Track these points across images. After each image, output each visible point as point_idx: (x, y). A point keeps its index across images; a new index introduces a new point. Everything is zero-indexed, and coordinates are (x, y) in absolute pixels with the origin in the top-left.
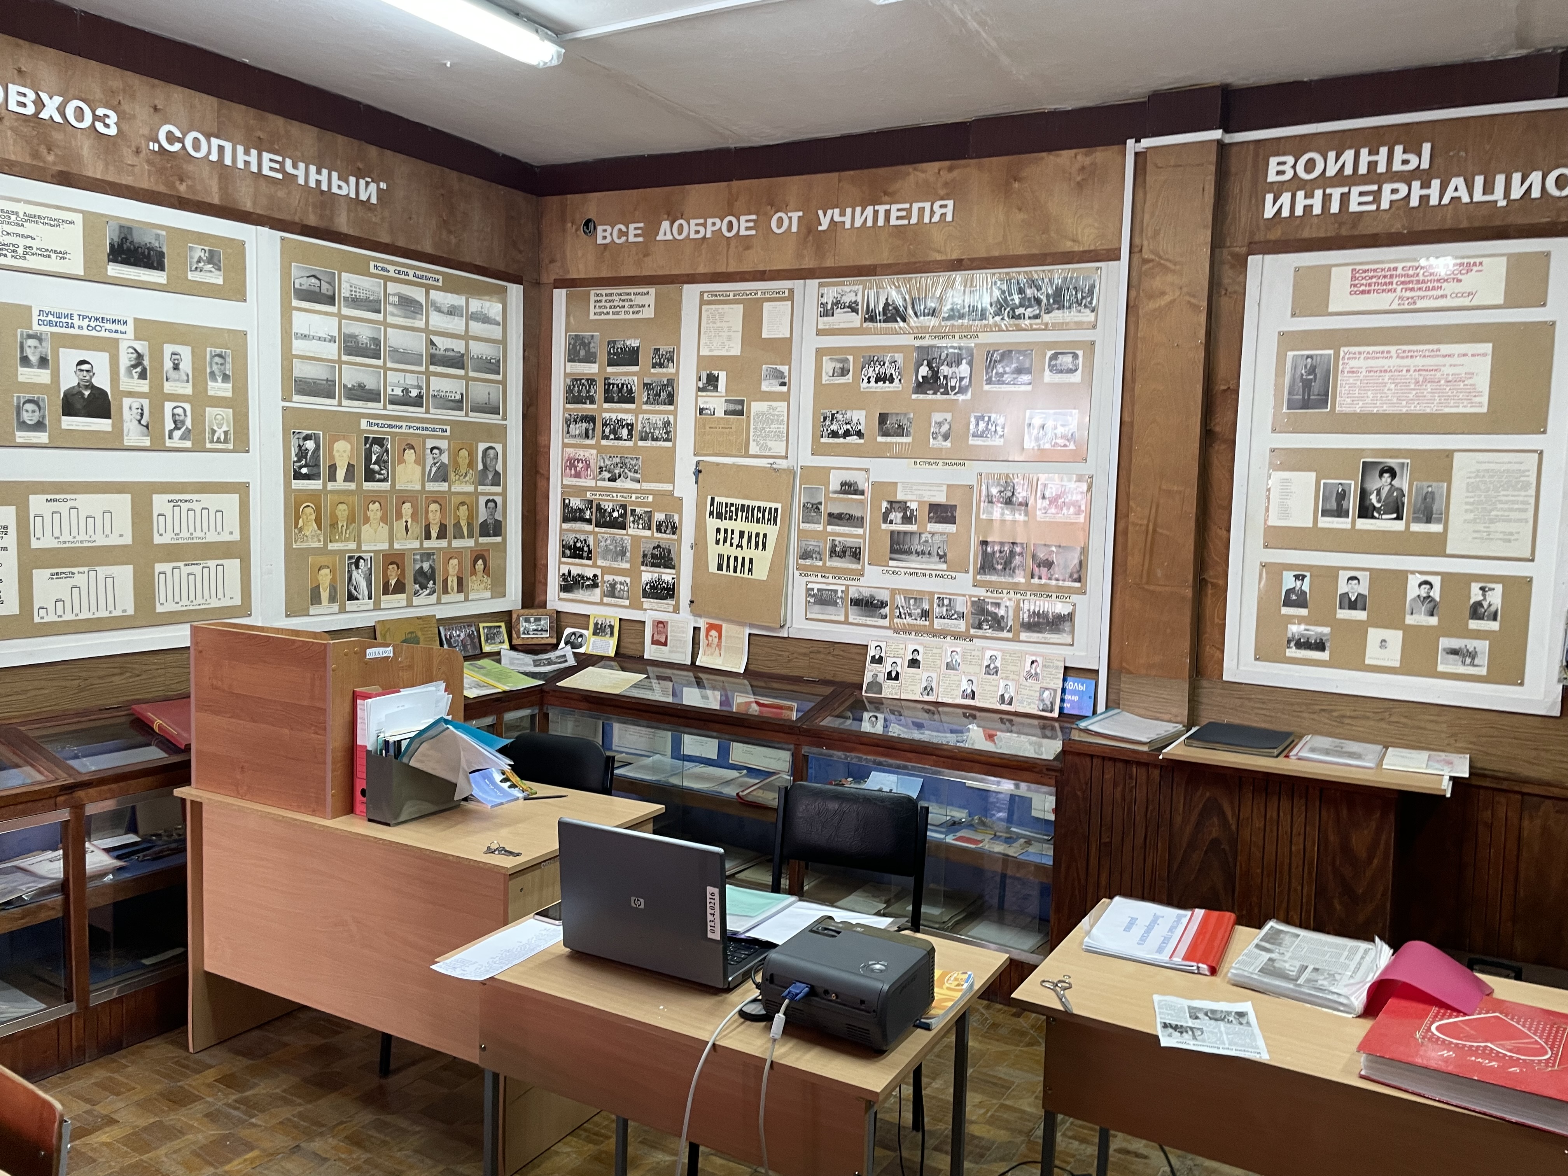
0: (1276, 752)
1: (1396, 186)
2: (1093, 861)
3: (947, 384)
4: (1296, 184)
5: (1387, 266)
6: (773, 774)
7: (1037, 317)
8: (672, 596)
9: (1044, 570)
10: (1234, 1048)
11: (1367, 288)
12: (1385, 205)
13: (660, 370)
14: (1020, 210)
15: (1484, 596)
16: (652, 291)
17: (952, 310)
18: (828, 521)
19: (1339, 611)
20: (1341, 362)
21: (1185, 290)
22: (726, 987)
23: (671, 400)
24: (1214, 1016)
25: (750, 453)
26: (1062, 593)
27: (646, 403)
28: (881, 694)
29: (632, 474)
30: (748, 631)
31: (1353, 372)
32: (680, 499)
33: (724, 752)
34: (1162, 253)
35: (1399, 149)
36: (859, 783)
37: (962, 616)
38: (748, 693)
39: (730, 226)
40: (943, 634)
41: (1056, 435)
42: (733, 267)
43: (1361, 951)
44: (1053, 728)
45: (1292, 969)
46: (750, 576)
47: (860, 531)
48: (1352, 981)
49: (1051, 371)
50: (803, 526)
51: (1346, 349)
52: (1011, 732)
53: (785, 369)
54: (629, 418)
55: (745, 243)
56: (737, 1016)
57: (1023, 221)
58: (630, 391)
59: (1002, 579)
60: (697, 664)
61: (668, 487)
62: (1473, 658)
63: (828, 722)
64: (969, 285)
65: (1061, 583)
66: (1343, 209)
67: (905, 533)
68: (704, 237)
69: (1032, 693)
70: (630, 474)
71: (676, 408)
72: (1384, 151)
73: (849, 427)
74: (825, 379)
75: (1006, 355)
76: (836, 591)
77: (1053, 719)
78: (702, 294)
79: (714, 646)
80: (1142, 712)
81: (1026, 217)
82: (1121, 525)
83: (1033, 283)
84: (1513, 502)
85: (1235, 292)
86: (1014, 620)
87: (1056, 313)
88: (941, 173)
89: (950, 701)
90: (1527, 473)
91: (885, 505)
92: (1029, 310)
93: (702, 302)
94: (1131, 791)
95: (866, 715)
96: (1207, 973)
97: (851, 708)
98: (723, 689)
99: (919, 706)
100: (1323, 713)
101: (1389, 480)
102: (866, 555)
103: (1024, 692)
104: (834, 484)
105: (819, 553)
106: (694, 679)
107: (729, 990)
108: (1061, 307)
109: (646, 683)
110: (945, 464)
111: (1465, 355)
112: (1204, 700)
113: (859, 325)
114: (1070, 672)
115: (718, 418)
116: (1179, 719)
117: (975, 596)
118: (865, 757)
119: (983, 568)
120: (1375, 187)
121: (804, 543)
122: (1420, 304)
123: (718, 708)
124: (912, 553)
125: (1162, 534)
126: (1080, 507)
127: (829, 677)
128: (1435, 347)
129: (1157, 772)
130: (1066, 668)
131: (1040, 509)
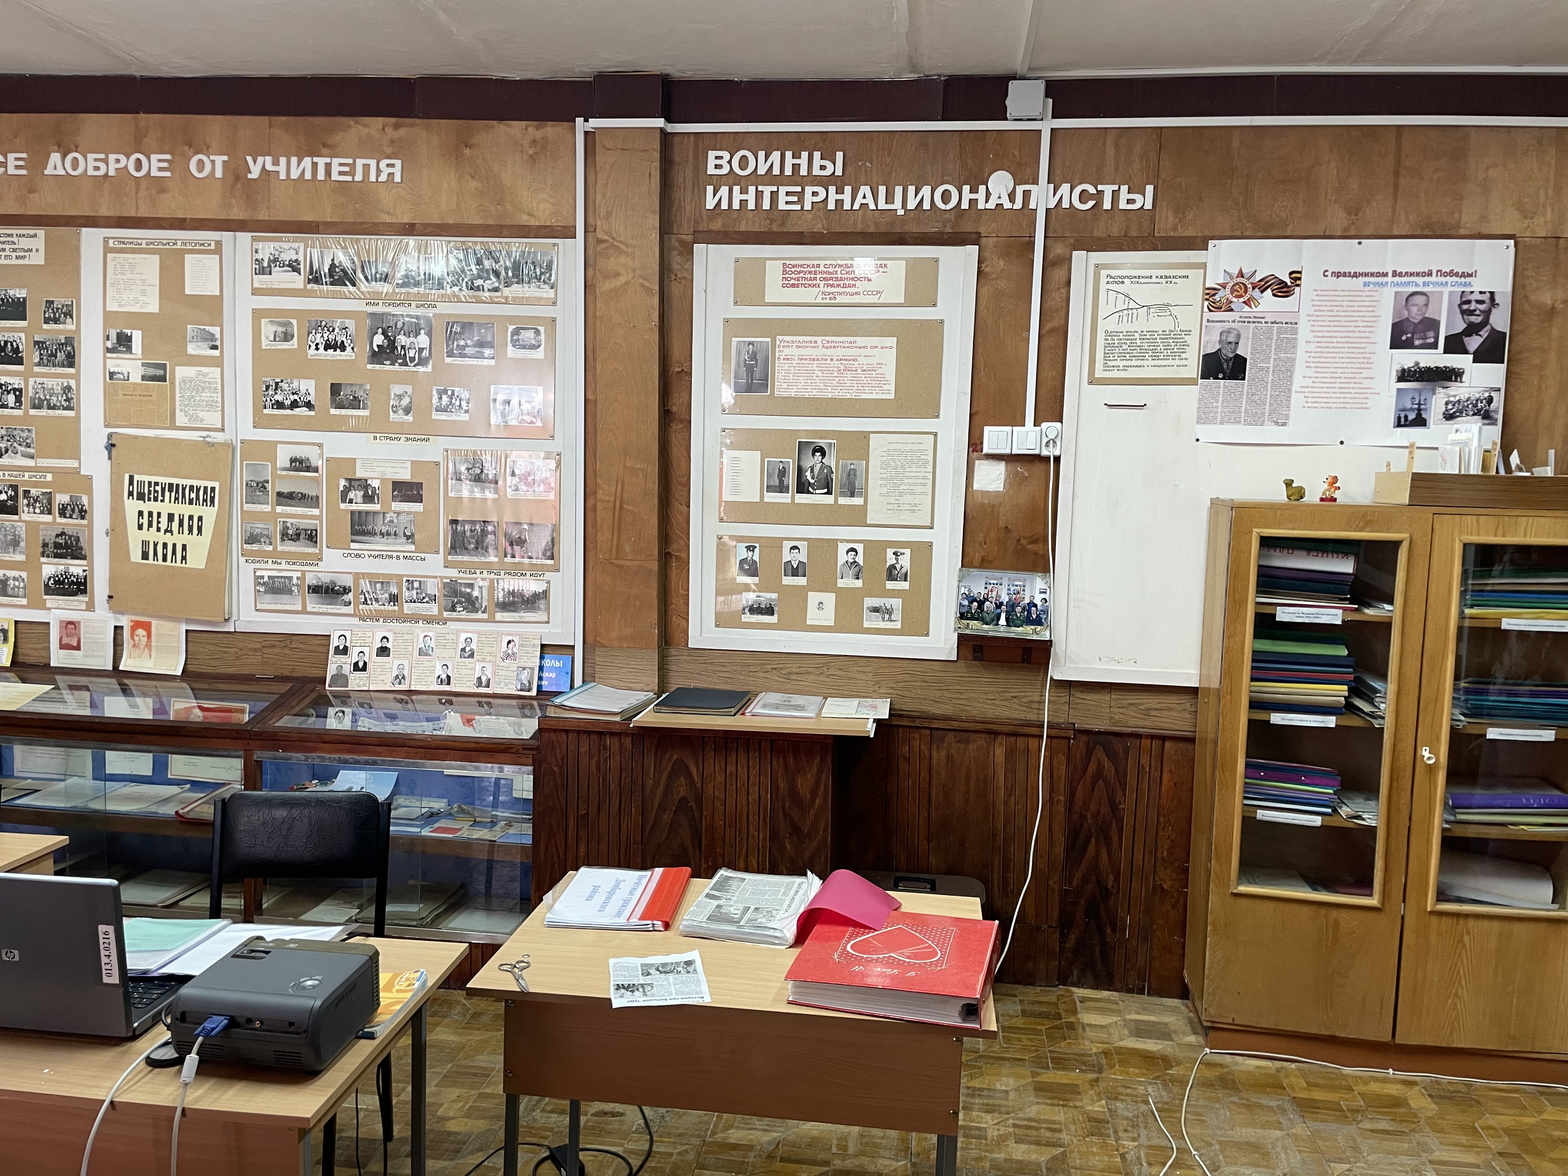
0: (733, 710)
1: (816, 189)
2: (571, 834)
3: (405, 354)
4: (732, 179)
5: (810, 263)
6: (223, 785)
7: (496, 290)
8: (84, 592)
9: (517, 548)
10: (680, 997)
11: (796, 282)
12: (808, 207)
13: (55, 326)
14: (473, 177)
15: (897, 559)
16: (41, 233)
17: (406, 276)
18: (277, 501)
19: (784, 578)
20: (777, 350)
21: (638, 272)
22: (130, 1034)
23: (71, 360)
24: (664, 969)
25: (178, 424)
26: (536, 571)
27: (39, 364)
28: (347, 686)
29: (23, 449)
30: (184, 627)
31: (788, 359)
32: (89, 478)
33: (160, 767)
34: (615, 235)
35: (817, 155)
36: (326, 784)
37: (434, 599)
38: (191, 698)
39: (138, 165)
40: (415, 618)
41: (522, 411)
42: (144, 212)
43: (796, 886)
44: (532, 707)
45: (737, 912)
46: (184, 565)
47: (316, 512)
48: (786, 914)
49: (513, 346)
50: (247, 507)
51: (781, 338)
52: (490, 714)
53: (216, 330)
54: (16, 382)
55: (158, 185)
56: (143, 1064)
57: (477, 189)
58: (16, 350)
59: (475, 559)
60: (121, 668)
61: (71, 464)
62: (890, 615)
63: (286, 722)
64: (423, 251)
65: (534, 561)
66: (774, 206)
67: (367, 513)
68: (106, 175)
69: (508, 673)
70: (19, 448)
71: (78, 371)
72: (805, 155)
73: (296, 397)
74: (265, 344)
75: (467, 326)
76: (290, 578)
77: (531, 698)
78: (106, 240)
79: (142, 647)
80: (616, 683)
81: (480, 185)
82: (590, 503)
83: (490, 254)
84: (916, 477)
85: (684, 278)
86: (488, 600)
87: (515, 287)
88: (386, 129)
89: (424, 688)
90: (926, 453)
91: (343, 483)
92: (488, 282)
93: (107, 250)
94: (606, 761)
95: (331, 711)
96: (661, 929)
97: (315, 704)
98: (158, 695)
99: (391, 696)
100: (774, 671)
101: (820, 458)
102: (323, 537)
103: (501, 673)
104: (283, 460)
105: (268, 536)
106: (118, 687)
107: (135, 1037)
108: (521, 282)
109: (54, 694)
110: (408, 439)
111: (876, 347)
112: (673, 668)
113: (302, 287)
114: (546, 649)
115: (133, 384)
116: (650, 688)
117: (446, 578)
118: (328, 756)
119: (453, 547)
120: (799, 189)
121: (249, 526)
122: (840, 299)
123: (151, 717)
124: (376, 534)
125: (628, 511)
126: (549, 484)
127: (286, 673)
128: (852, 339)
129: (628, 740)
130: (543, 646)
131: (510, 487)
